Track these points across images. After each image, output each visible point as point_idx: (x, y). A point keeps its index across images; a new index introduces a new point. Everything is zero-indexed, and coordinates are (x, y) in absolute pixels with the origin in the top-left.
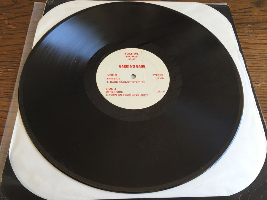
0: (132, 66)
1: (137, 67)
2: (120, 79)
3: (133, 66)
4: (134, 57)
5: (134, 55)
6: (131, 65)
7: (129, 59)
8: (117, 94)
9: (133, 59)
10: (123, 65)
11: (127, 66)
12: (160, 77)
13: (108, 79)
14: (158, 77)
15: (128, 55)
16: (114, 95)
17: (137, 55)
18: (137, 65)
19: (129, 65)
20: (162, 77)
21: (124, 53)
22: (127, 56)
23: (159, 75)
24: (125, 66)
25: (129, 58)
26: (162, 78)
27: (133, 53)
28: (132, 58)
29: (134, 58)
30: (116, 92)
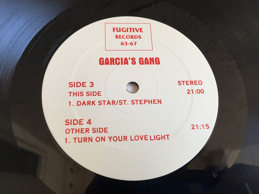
0: (130, 62)
1: (140, 64)
2: (101, 94)
3: (132, 59)
4: (132, 37)
5: (132, 34)
6: (126, 59)
7: (122, 44)
8: (94, 136)
9: (131, 44)
10: (107, 59)
11: (118, 61)
12: (195, 87)
13: (72, 94)
14: (190, 87)
15: (118, 34)
16: (85, 139)
17: (139, 34)
18: (140, 59)
19: (122, 59)
20: (199, 87)
21: (110, 28)
22: (117, 37)
23: (192, 83)
24: (113, 61)
25: (122, 40)
26: (201, 91)
27: (131, 29)
28: (129, 41)
29: (133, 40)
30: (91, 131)
